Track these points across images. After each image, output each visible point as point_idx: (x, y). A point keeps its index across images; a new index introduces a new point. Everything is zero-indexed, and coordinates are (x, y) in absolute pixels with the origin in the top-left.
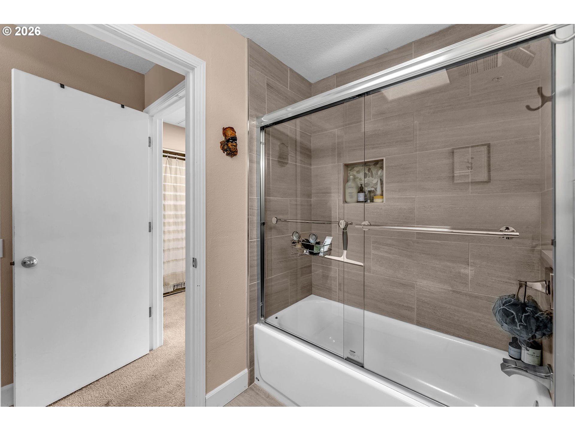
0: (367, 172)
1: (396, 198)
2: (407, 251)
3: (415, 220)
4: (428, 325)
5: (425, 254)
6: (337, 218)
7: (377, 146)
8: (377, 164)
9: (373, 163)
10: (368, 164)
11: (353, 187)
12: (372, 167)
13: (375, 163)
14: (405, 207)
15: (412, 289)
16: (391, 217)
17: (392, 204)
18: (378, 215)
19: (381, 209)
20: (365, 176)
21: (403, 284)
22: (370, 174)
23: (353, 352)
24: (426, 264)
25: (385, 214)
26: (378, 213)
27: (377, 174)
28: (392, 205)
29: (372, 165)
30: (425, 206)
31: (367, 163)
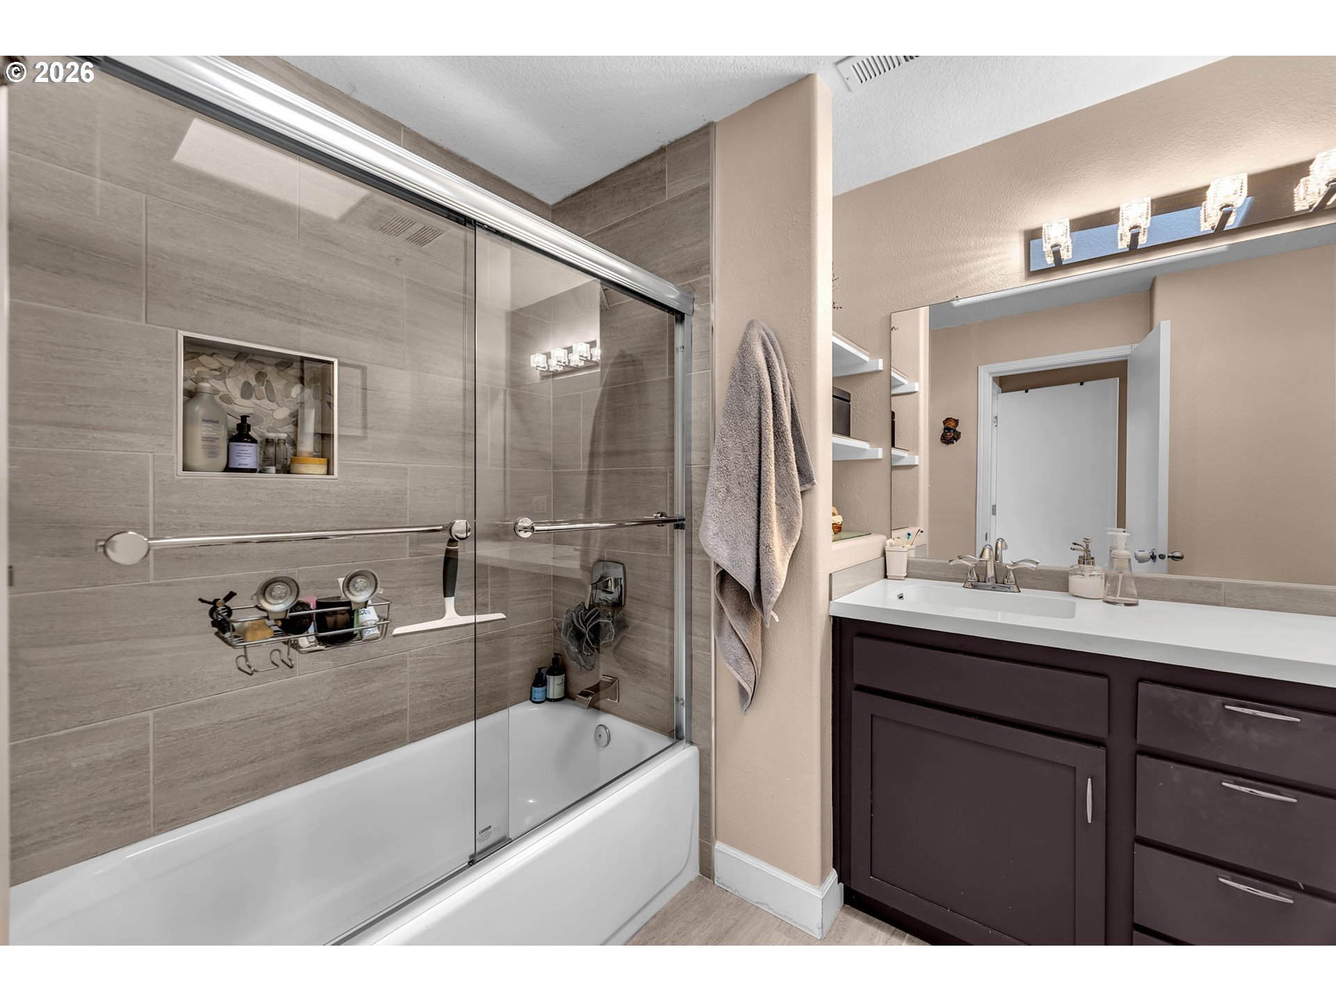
0: (253, 382)
1: (366, 466)
2: (392, 588)
3: (406, 516)
4: (431, 728)
5: (426, 585)
6: (147, 524)
7: (315, 321)
8: (288, 367)
9: (275, 361)
10: (256, 358)
11: (217, 422)
12: (271, 371)
13: (280, 360)
14: (386, 488)
15: (402, 670)
16: (353, 513)
17: (356, 481)
18: (317, 508)
19: (327, 492)
20: (247, 391)
21: (381, 668)
22: (263, 388)
23: (487, 829)
24: (428, 606)
25: (339, 505)
26: (319, 504)
27: (288, 395)
28: (355, 483)
29: (270, 365)
30: (425, 488)
31: (254, 355)
